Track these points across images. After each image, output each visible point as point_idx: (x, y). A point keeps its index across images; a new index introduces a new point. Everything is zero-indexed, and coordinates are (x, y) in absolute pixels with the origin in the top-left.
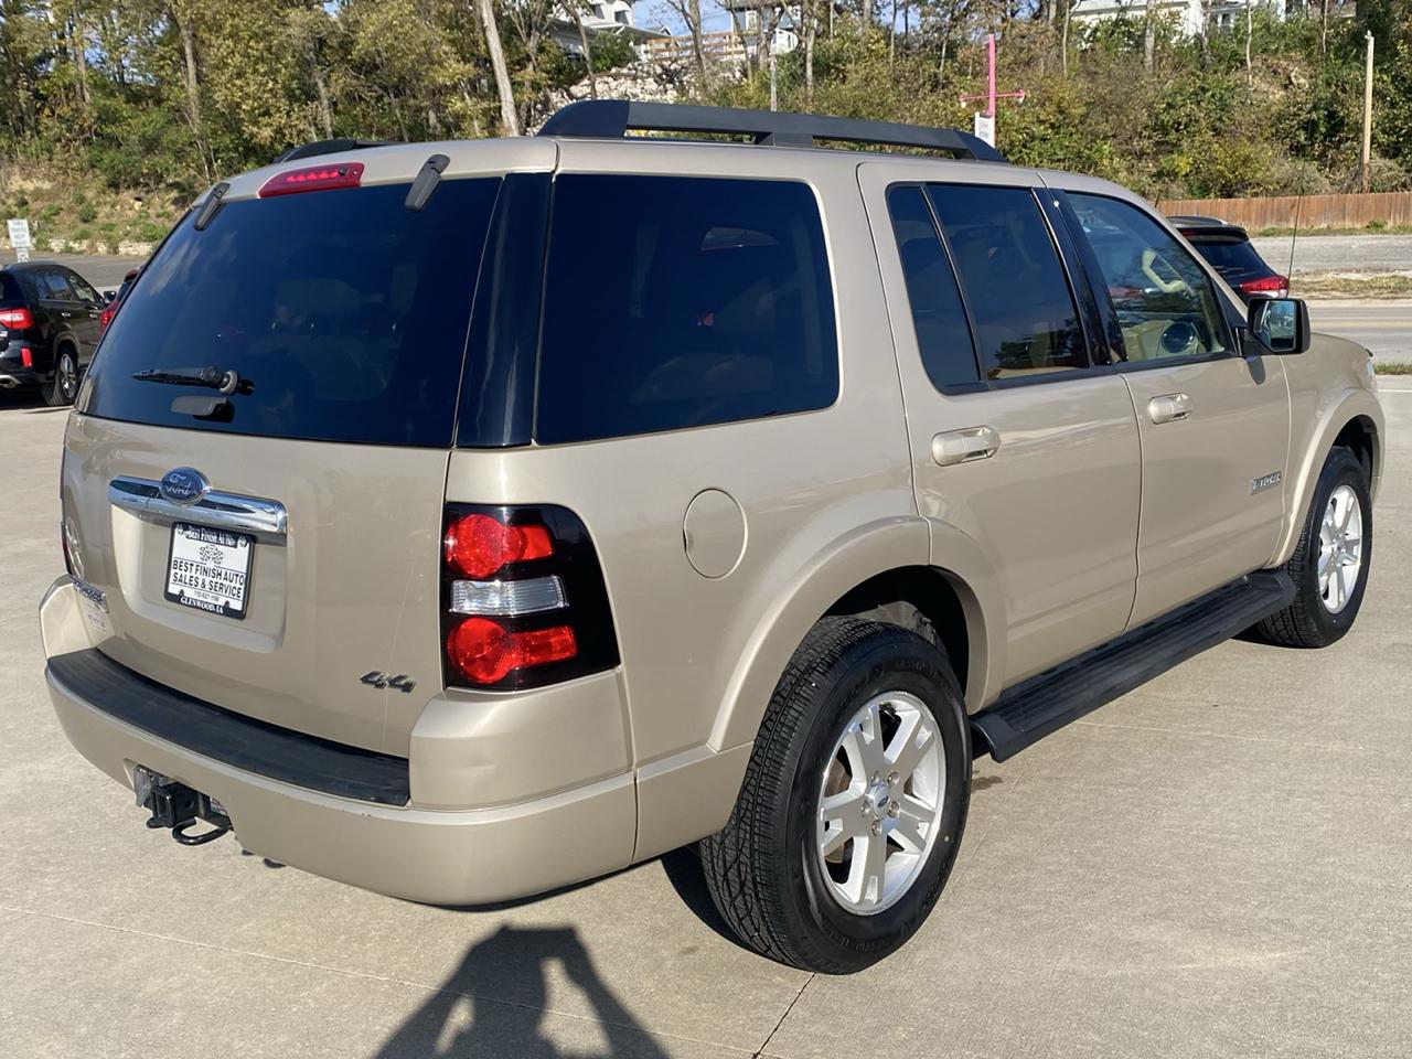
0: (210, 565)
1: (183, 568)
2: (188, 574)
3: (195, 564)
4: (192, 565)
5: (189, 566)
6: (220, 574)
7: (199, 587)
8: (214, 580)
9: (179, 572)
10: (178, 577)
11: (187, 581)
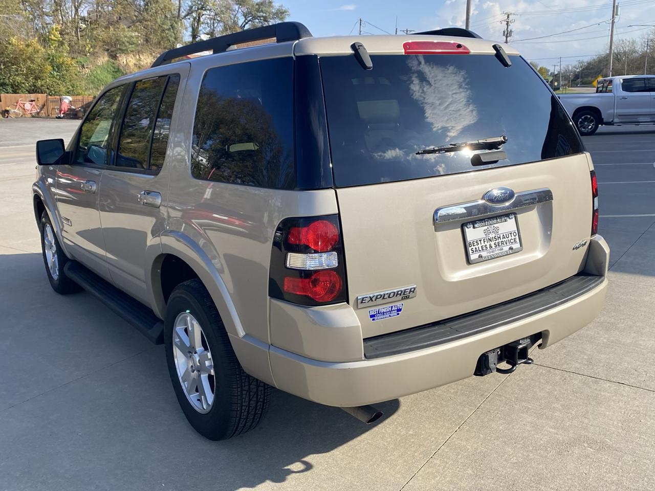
0: (492, 236)
1: (476, 244)
2: (480, 246)
3: (482, 239)
4: (480, 241)
5: (479, 242)
6: (500, 238)
7: (489, 249)
8: (497, 242)
9: (474, 247)
10: (474, 250)
11: (480, 249)
